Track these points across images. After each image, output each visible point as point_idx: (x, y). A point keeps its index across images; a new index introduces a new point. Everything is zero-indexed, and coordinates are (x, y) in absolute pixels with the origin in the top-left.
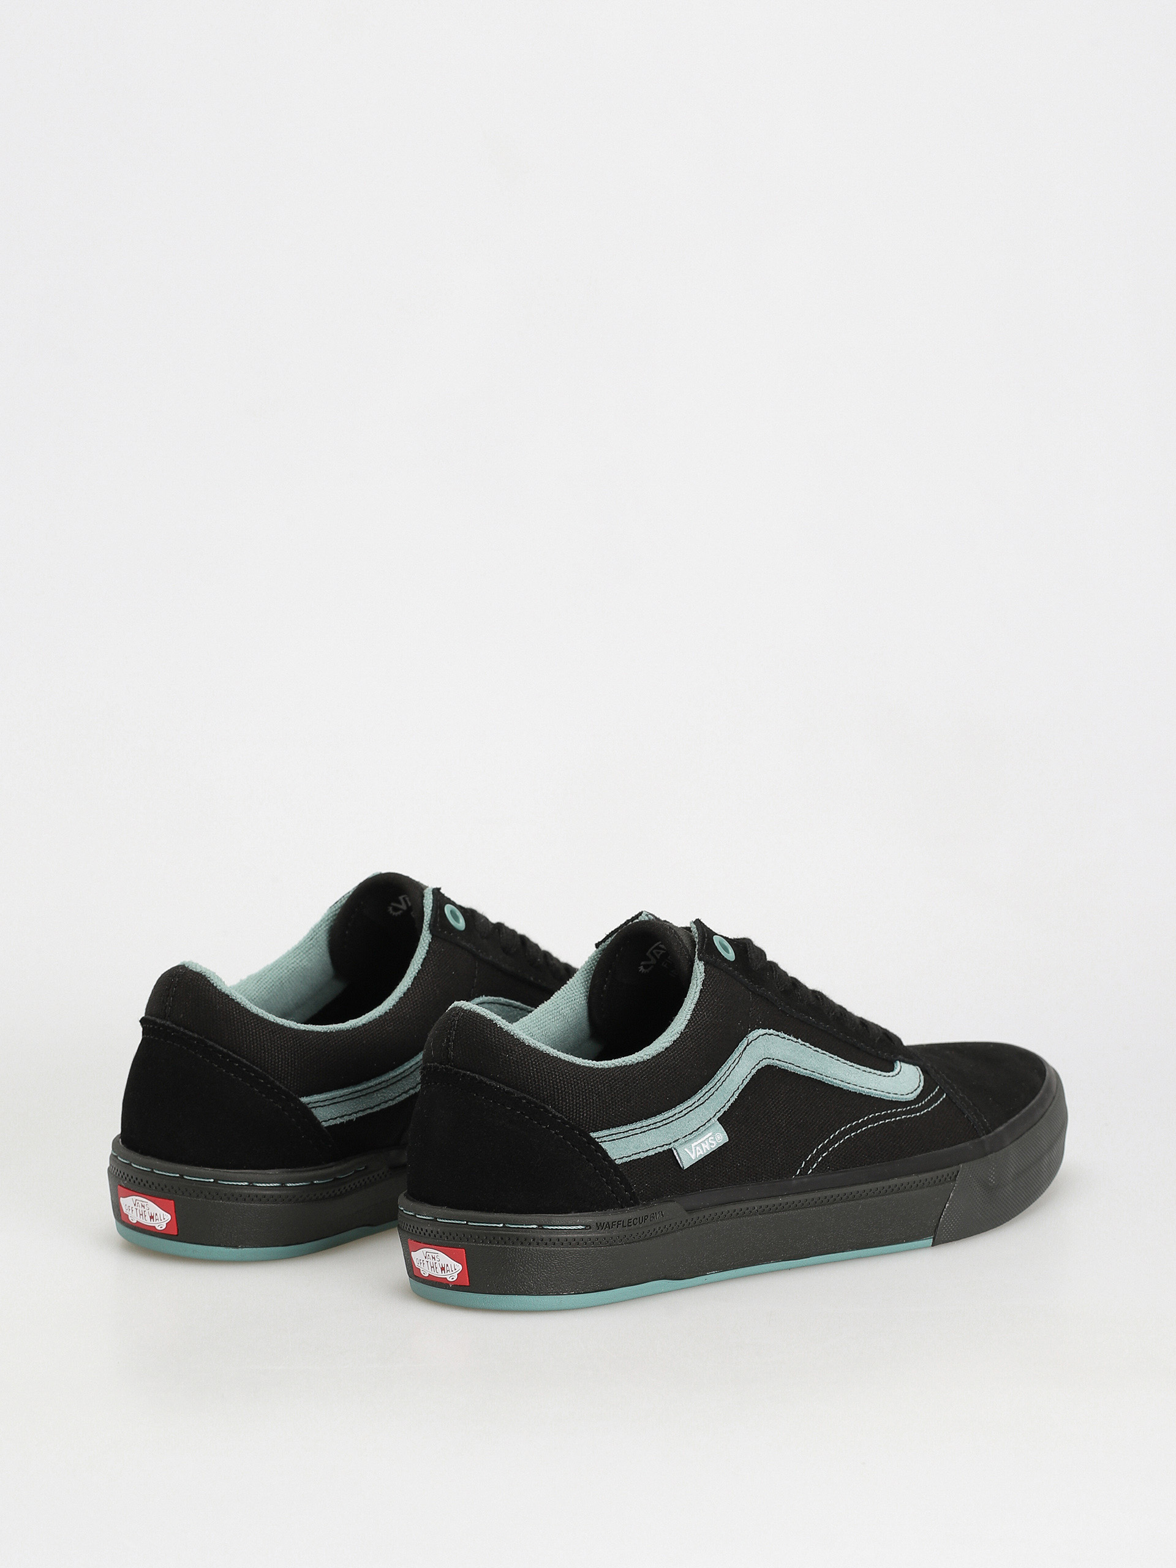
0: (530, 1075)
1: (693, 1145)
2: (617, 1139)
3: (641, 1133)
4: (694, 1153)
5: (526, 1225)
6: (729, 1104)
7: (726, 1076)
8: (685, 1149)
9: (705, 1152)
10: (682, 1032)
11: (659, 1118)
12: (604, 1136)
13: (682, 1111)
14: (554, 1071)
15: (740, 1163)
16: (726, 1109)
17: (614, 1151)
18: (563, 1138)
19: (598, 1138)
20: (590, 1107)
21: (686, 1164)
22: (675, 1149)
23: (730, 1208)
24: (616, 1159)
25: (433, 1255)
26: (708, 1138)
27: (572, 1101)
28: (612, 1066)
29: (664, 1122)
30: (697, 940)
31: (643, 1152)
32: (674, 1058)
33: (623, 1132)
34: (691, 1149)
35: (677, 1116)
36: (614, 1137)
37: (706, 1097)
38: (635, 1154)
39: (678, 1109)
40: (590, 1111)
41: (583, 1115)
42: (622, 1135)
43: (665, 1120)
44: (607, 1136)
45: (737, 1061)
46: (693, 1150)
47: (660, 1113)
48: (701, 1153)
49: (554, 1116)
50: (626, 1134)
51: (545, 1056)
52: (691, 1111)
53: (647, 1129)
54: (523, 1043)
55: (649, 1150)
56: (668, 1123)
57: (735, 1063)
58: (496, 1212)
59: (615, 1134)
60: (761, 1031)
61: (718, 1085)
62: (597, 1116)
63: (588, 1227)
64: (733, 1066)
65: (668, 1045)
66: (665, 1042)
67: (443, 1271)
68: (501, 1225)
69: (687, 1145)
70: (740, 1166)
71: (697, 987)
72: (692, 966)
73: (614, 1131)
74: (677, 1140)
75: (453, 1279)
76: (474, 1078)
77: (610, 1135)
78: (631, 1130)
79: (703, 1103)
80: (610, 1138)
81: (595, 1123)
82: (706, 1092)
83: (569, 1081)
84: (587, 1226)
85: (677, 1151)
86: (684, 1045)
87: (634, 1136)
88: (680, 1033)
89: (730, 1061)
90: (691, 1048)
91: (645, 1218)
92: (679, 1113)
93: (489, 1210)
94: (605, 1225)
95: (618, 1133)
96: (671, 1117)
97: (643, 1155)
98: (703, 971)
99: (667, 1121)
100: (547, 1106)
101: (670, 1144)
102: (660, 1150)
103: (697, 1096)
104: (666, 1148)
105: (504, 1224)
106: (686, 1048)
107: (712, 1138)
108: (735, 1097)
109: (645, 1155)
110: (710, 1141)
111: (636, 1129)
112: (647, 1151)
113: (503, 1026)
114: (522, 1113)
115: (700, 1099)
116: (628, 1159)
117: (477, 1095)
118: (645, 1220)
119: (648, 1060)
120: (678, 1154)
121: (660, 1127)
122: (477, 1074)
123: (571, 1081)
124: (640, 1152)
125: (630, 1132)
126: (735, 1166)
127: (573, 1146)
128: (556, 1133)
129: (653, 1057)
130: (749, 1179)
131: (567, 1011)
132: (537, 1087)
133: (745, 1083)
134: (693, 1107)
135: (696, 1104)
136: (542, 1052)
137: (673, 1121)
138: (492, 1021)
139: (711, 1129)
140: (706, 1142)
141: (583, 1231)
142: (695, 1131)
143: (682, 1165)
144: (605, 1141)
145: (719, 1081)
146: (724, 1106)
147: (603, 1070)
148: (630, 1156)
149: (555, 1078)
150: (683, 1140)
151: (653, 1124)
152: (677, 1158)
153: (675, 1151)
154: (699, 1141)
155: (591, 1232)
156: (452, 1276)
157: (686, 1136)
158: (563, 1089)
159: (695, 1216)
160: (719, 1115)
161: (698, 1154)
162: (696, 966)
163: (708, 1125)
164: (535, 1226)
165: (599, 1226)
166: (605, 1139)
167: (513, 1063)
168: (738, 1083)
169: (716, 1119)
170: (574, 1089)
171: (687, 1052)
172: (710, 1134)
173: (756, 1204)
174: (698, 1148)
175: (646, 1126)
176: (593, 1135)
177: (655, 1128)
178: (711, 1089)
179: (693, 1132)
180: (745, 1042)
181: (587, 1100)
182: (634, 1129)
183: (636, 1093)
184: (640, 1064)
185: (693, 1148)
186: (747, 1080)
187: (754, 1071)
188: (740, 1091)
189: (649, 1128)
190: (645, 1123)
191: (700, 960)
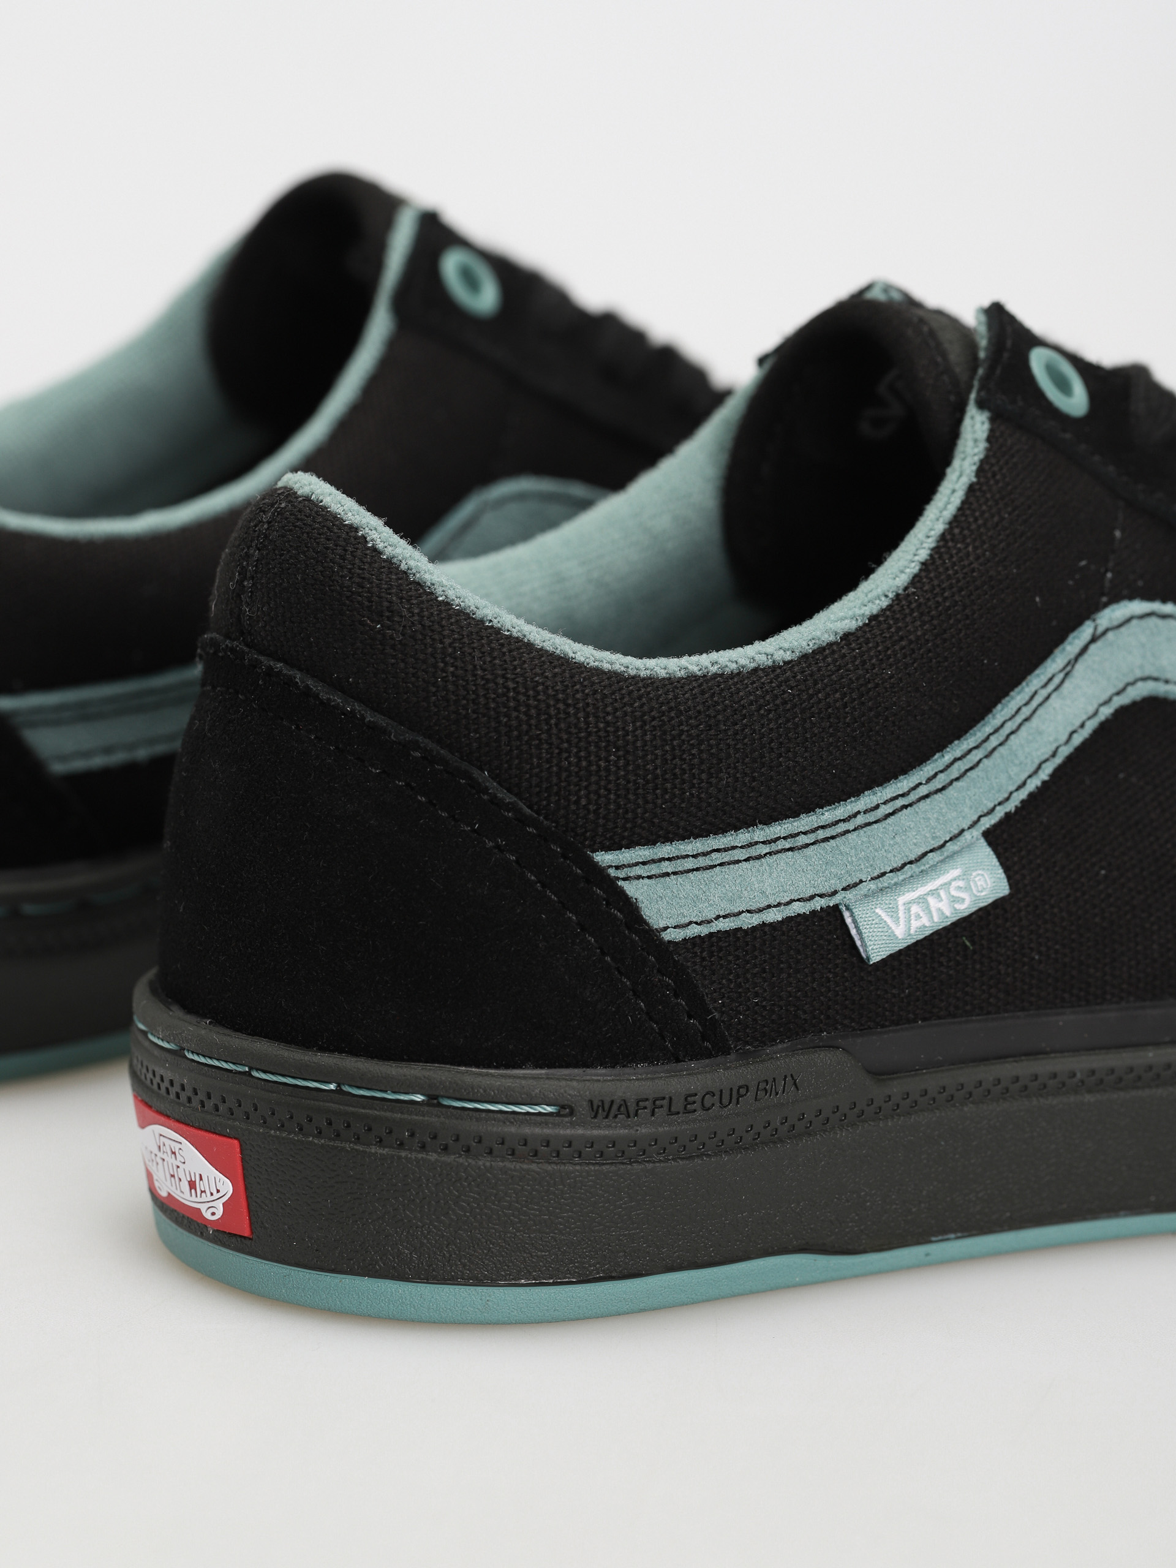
0: (435, 684)
1: (902, 900)
2: (675, 873)
3: (747, 860)
4: (902, 921)
5: (394, 1092)
6: (1023, 794)
7: (1019, 719)
8: (878, 911)
9: (936, 919)
10: (898, 595)
11: (806, 822)
12: (637, 864)
13: (877, 807)
14: (503, 676)
15: (1040, 953)
16: (1010, 806)
17: (662, 905)
18: (517, 862)
19: (617, 868)
20: (597, 783)
21: (876, 950)
22: (848, 908)
23: (1007, 1070)
24: (666, 928)
25: (173, 1144)
26: (949, 883)
27: (548, 761)
28: (679, 674)
29: (821, 834)
30: (982, 355)
31: (749, 911)
32: (864, 663)
33: (694, 856)
34: (893, 911)
35: (860, 820)
36: (667, 867)
37: (954, 772)
38: (725, 917)
39: (867, 800)
40: (597, 792)
41: (577, 802)
42: (690, 864)
43: (823, 827)
44: (644, 863)
45: (1056, 681)
46: (901, 914)
47: (809, 809)
48: (925, 921)
49: (494, 800)
50: (702, 862)
51: (484, 633)
52: (905, 807)
53: (765, 849)
54: (432, 593)
55: (769, 907)
56: (833, 837)
57: (1051, 687)
58: (322, 1049)
59: (669, 859)
60: (1138, 607)
61: (994, 741)
62: (619, 807)
63: (566, 1110)
64: (1044, 693)
65: (851, 625)
66: (842, 619)
67: (193, 1191)
68: (332, 1087)
69: (886, 899)
70: (1040, 962)
71: (961, 476)
72: (959, 421)
73: (665, 850)
74: (855, 885)
75: (213, 1214)
76: (290, 682)
77: (653, 861)
78: (718, 850)
79: (943, 788)
80: (654, 869)
81: (610, 825)
82: (956, 760)
83: (543, 706)
84: (563, 1107)
85: (852, 915)
86: (899, 629)
87: (725, 869)
88: (891, 595)
89: (1035, 681)
90: (918, 638)
91: (738, 1093)
92: (865, 812)
93: (307, 1043)
94: (615, 1107)
95: (678, 858)
96: (844, 821)
97: (749, 921)
98: (985, 435)
99: (829, 832)
100: (476, 773)
101: (835, 893)
102: (798, 908)
103: (928, 769)
104: (818, 904)
105: (339, 1085)
106: (902, 638)
107: (961, 883)
108: (1044, 775)
109: (755, 920)
110: (954, 893)
111: (734, 848)
112: (760, 910)
113: (380, 546)
114: (408, 785)
115: (935, 775)
116: (704, 930)
117: (297, 727)
118: (740, 1096)
119: (786, 663)
120: (855, 921)
121: (807, 846)
122: (301, 670)
123: (548, 706)
124: (740, 913)
125: (714, 855)
126: (1026, 960)
127: (544, 886)
128: (498, 847)
129: (805, 657)
130: (1066, 996)
131: (664, 523)
132: (453, 716)
133: (1077, 740)
134: (913, 797)
135: (923, 790)
136: (482, 621)
137: (848, 832)
138: (357, 530)
139: (960, 860)
140: (942, 893)
141: (551, 1119)
142: (911, 862)
143: (866, 951)
144: (639, 877)
145: (996, 731)
146: (1007, 799)
147: (651, 682)
148: (709, 922)
149: (504, 695)
150: (872, 886)
151: (785, 838)
152: (853, 932)
153: (846, 914)
154: (922, 891)
155: (573, 1125)
156: (213, 1210)
157: (883, 874)
158: (525, 727)
159: (896, 1088)
160: (987, 823)
161: (915, 924)
162: (967, 422)
163: (950, 847)
164: (419, 1098)
165: (602, 1109)
166: (638, 871)
167: (393, 647)
168: (1056, 740)
169: (977, 832)
170: (554, 731)
171: (903, 648)
172: (955, 873)
173: (1081, 1064)
174: (915, 909)
175: (764, 843)
176: (604, 858)
177: (791, 849)
178: (970, 751)
179: (904, 865)
180: (1086, 631)
181: (590, 763)
182: (726, 850)
183: (737, 750)
184: (761, 673)
185: (901, 908)
186: (1085, 733)
187: (1106, 712)
188: (1058, 760)
189: (773, 847)
190: (760, 833)
191: (981, 405)
